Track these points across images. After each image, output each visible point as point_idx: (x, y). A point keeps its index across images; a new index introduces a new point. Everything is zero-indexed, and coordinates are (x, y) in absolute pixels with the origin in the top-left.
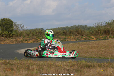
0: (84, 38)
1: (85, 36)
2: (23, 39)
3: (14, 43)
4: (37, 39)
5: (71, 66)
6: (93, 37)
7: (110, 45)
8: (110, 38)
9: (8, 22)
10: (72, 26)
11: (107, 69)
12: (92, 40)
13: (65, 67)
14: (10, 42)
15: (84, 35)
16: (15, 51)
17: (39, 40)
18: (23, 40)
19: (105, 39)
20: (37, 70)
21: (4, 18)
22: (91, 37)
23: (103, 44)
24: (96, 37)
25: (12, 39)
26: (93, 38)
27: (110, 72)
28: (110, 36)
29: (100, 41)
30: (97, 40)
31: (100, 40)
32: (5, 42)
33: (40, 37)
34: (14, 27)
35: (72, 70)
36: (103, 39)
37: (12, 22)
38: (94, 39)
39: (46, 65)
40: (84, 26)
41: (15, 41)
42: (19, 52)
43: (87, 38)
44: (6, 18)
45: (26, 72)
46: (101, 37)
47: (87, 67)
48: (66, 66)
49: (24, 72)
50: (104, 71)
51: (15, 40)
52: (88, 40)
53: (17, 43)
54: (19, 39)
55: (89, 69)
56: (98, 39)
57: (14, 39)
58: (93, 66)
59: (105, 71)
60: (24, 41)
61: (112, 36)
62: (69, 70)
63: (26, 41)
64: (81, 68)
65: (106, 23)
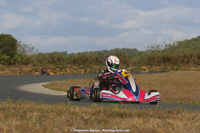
0: (130, 68)
1: (131, 67)
2: (32, 68)
3: (18, 75)
4: (54, 69)
5: (93, 114)
6: (144, 67)
7: (170, 81)
8: (171, 69)
9: (9, 40)
10: (113, 49)
11: (149, 120)
12: (143, 72)
13: (84, 115)
14: (11, 73)
15: (131, 65)
16: (15, 88)
17: (58, 71)
18: (33, 70)
19: (164, 72)
20: (36, 118)
21: (2, 34)
22: (141, 67)
23: (158, 80)
24: (149, 68)
25: (14, 69)
26: (145, 70)
27: (153, 125)
28: (172, 67)
29: (154, 75)
30: (151, 72)
31: (156, 72)
32: (3, 72)
33: (59, 66)
34: (18, 49)
35: (92, 121)
36: (161, 72)
37: (15, 41)
38: (147, 71)
39: (54, 112)
40: (132, 50)
41: (19, 72)
42: (22, 89)
43: (135, 69)
44: (5, 34)
45: (19, 122)
46: (157, 68)
47: (118, 116)
48: (85, 113)
49: (14, 122)
50: (144, 122)
51: (19, 70)
52: (137, 72)
53: (22, 74)
54: (26, 69)
55: (121, 119)
56: (153, 70)
57: (18, 68)
58: (129, 115)
59: (146, 123)
60: (34, 72)
61: (176, 68)
62: (88, 120)
63: (37, 71)
64: (109, 117)
65: (166, 45)
